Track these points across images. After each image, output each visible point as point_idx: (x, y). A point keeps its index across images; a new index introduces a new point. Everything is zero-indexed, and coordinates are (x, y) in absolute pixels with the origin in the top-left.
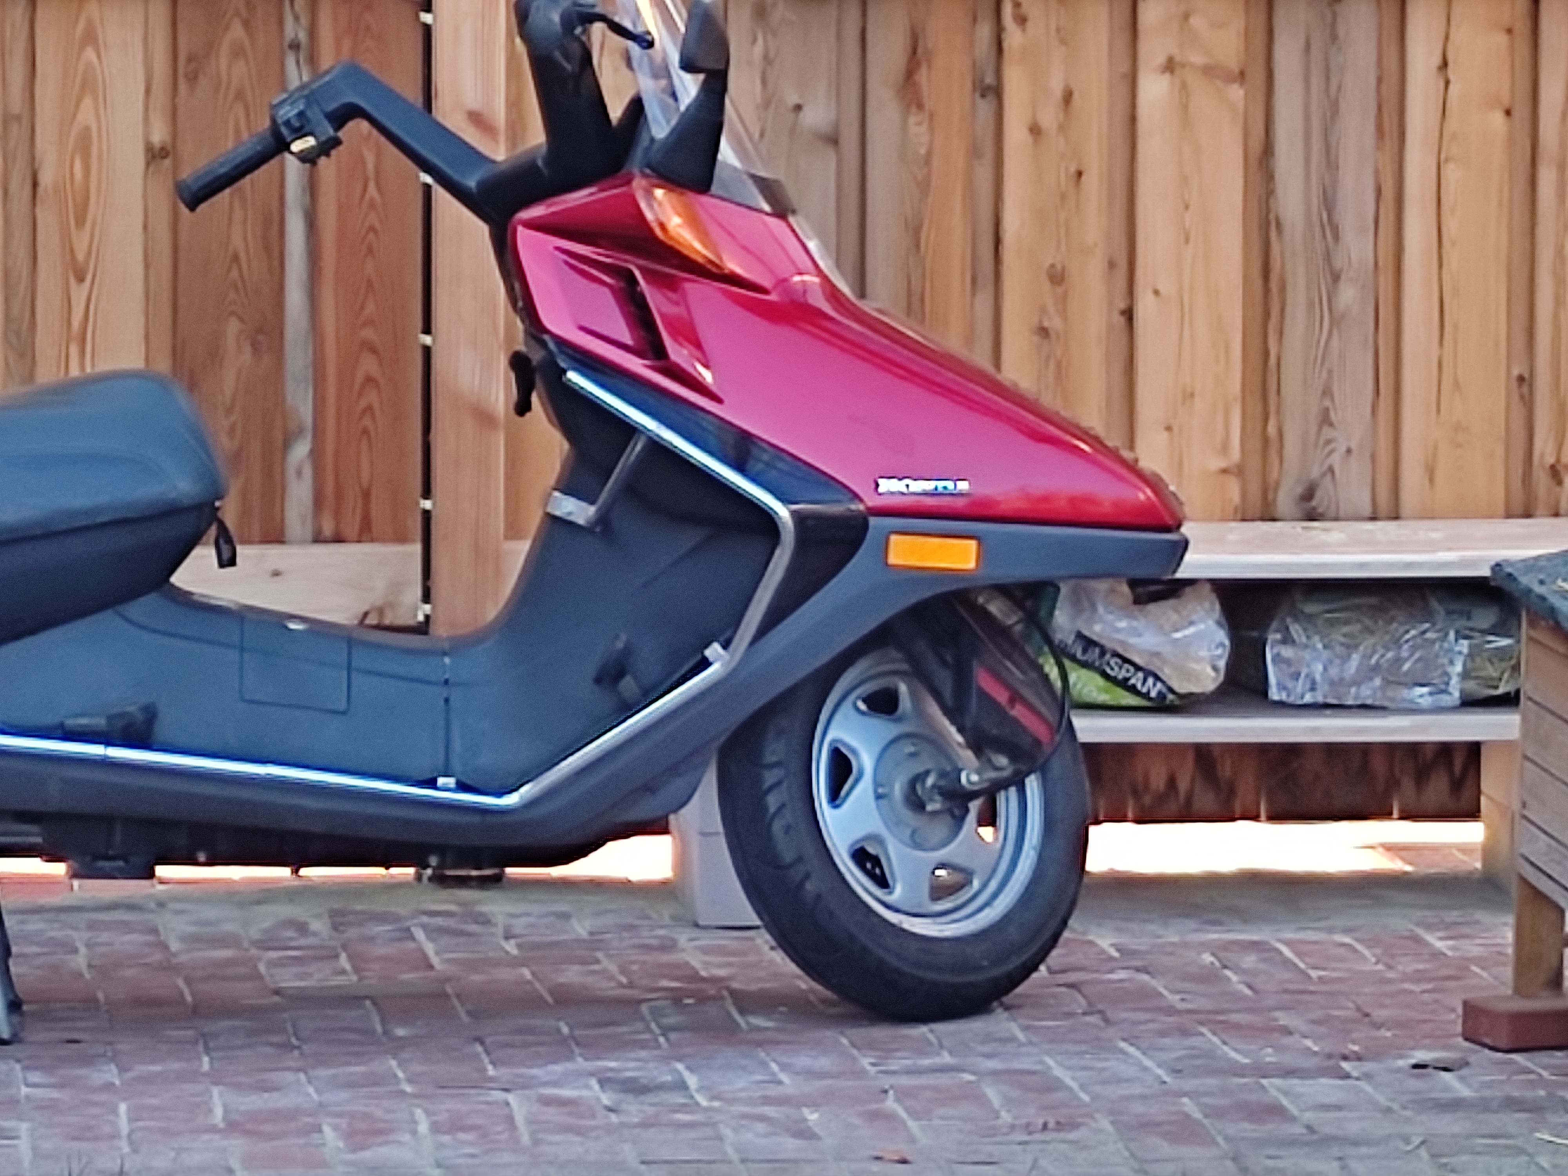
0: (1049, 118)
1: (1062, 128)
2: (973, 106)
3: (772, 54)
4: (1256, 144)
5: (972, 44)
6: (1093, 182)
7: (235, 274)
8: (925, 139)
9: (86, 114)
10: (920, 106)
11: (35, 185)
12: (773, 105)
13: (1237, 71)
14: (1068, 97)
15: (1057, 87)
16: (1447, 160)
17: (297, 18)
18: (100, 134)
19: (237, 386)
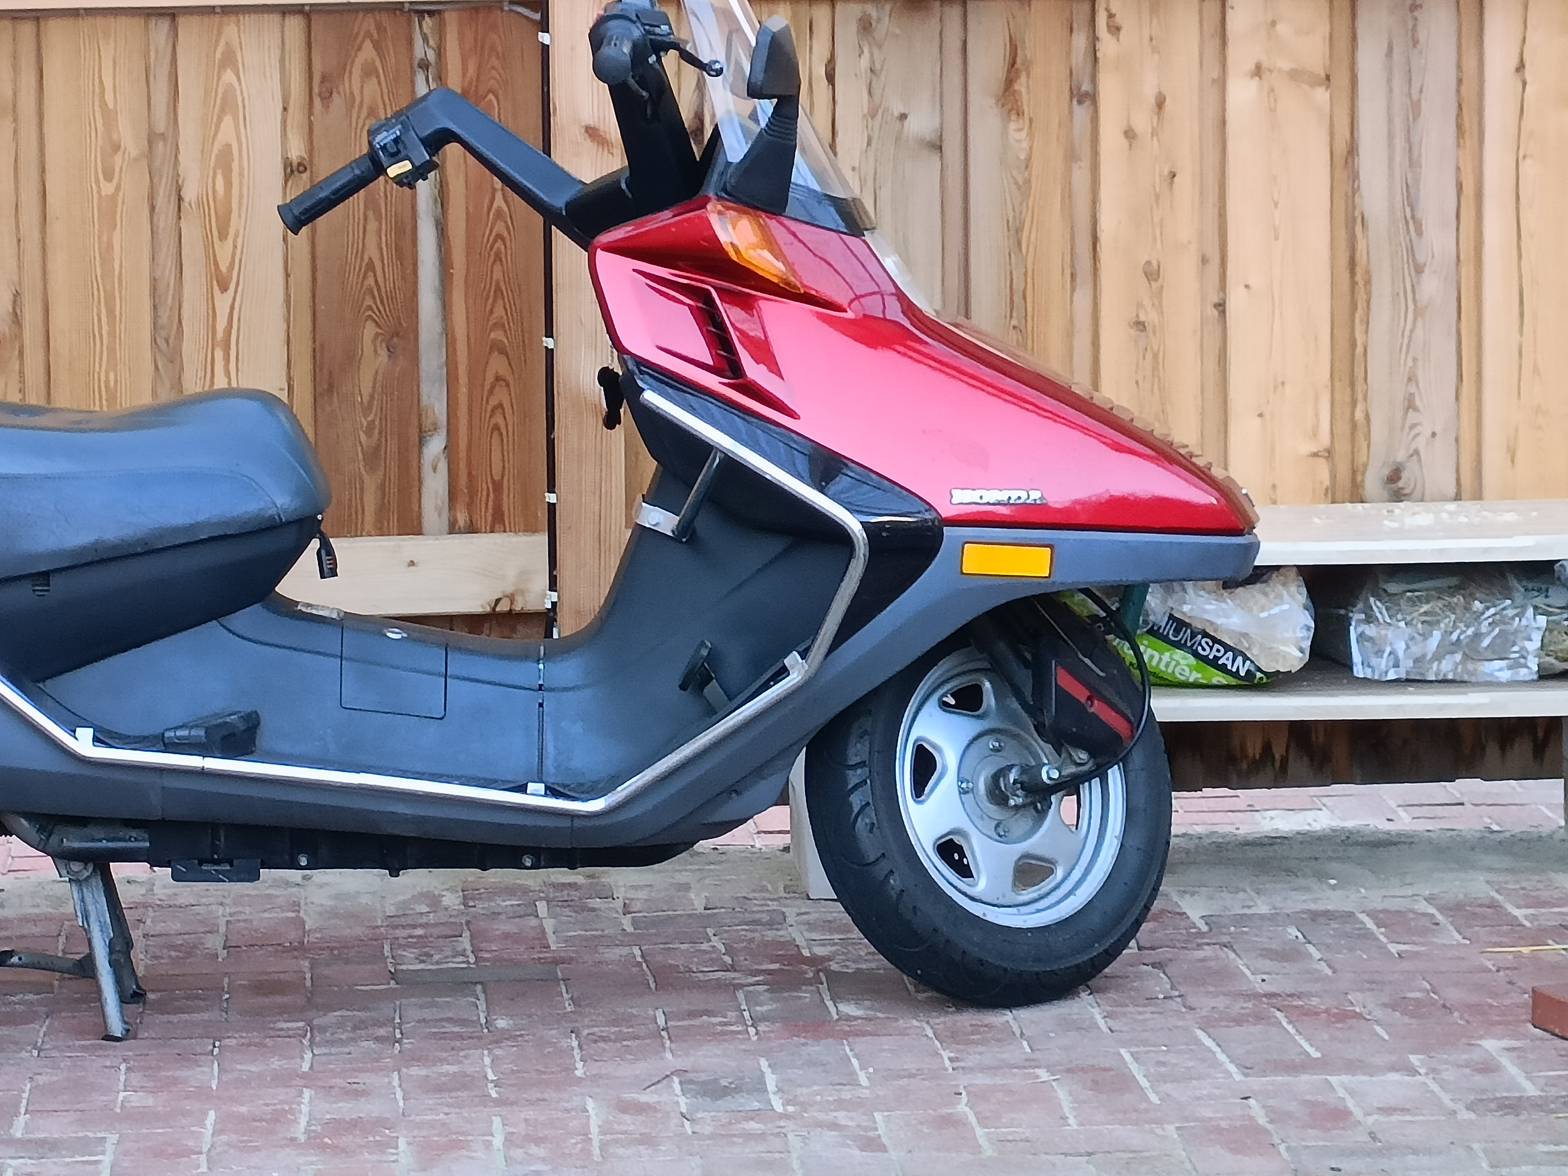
0: (1142, 123)
1: (1154, 133)
2: (1071, 112)
3: (878, 66)
4: (1341, 147)
5: (1069, 54)
6: (1184, 181)
7: (370, 281)
8: (1025, 145)
9: (227, 131)
10: (1019, 114)
11: (180, 199)
12: (879, 115)
13: (1323, 75)
14: (1160, 104)
15: (1149, 93)
16: (1524, 157)
17: (425, 39)
18: (240, 151)
19: (374, 387)
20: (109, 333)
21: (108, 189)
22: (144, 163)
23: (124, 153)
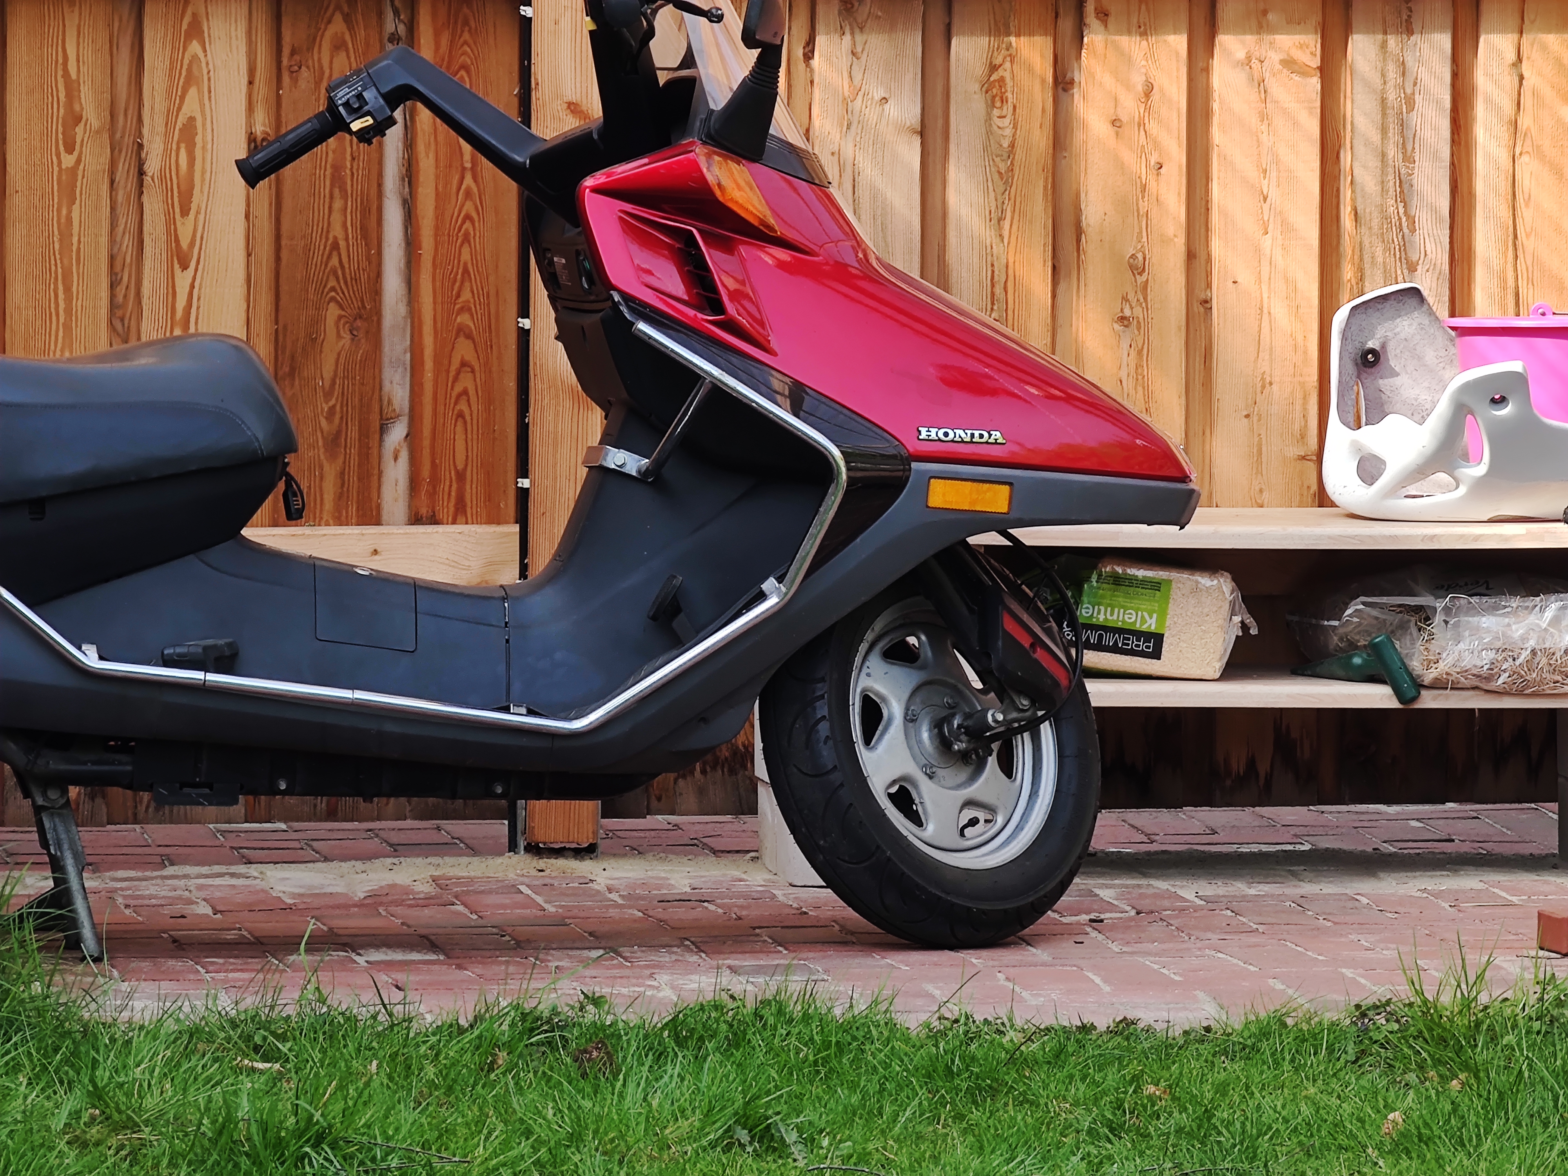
0: (1129, 111)
1: (1141, 122)
2: (1056, 99)
4: (1333, 140)
5: (1054, 39)
6: (1170, 173)
7: (335, 261)
8: (1008, 132)
9: (191, 106)
10: (1004, 100)
11: (141, 173)
12: (859, 99)
13: (1315, 66)
14: (1148, 92)
15: (1137, 82)
16: (1521, 154)
17: (396, 13)
18: (204, 125)
19: (336, 372)
20: (65, 310)
21: (68, 161)
22: (106, 136)
23: (86, 125)
